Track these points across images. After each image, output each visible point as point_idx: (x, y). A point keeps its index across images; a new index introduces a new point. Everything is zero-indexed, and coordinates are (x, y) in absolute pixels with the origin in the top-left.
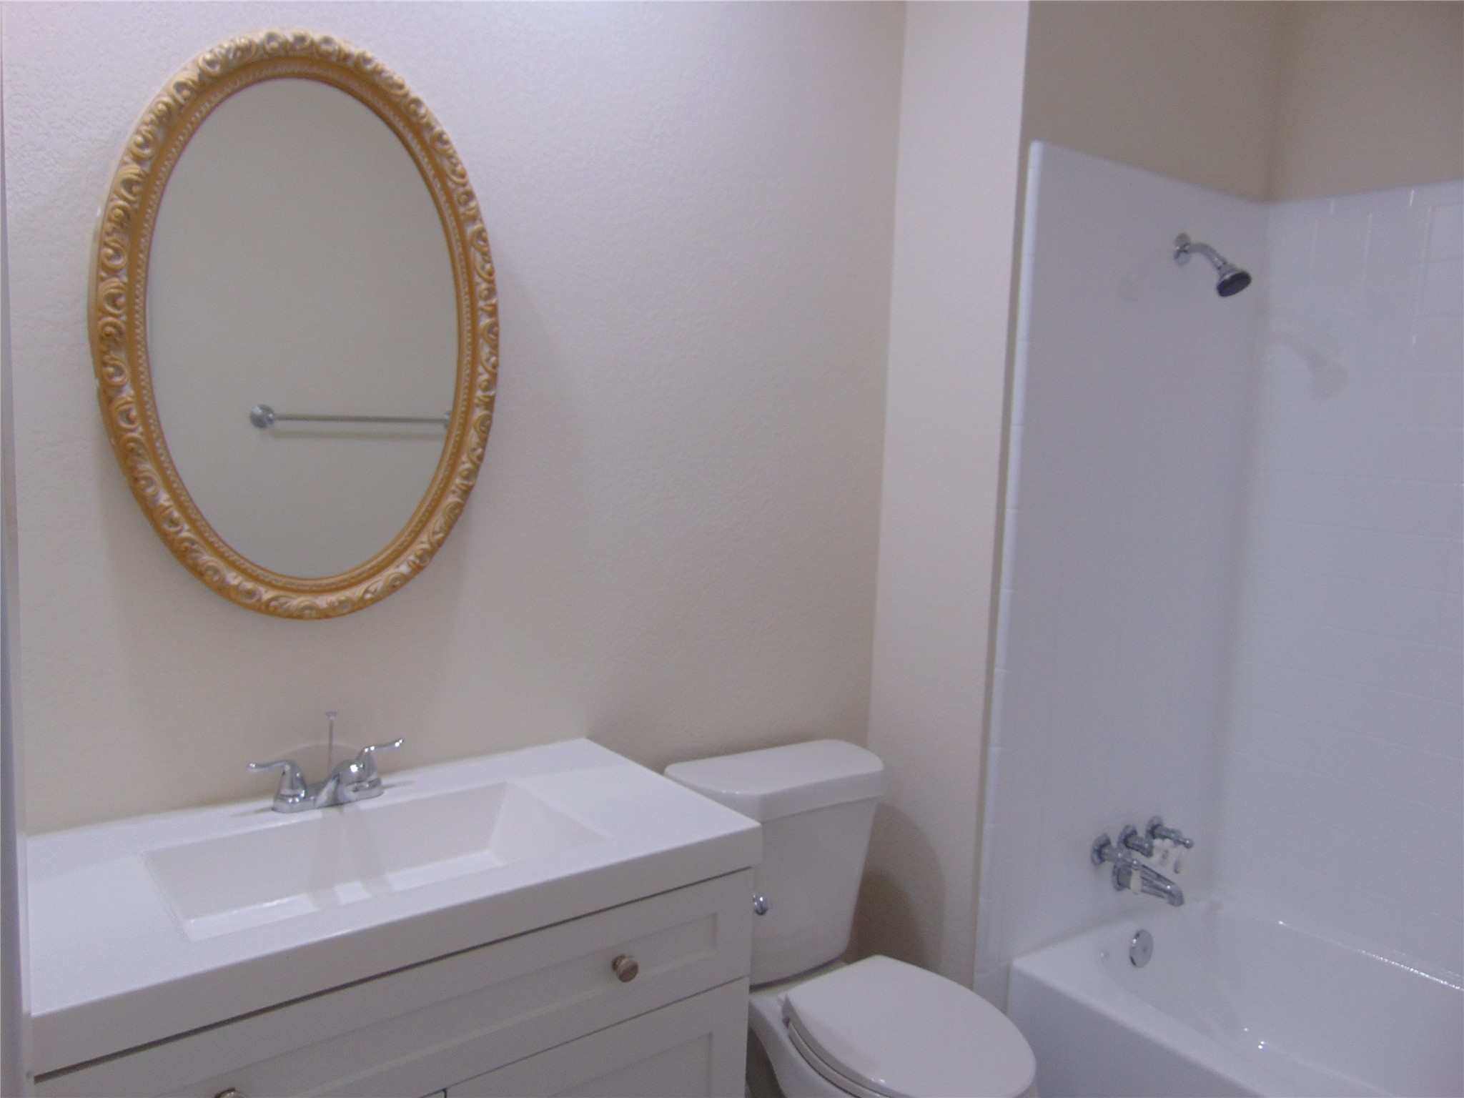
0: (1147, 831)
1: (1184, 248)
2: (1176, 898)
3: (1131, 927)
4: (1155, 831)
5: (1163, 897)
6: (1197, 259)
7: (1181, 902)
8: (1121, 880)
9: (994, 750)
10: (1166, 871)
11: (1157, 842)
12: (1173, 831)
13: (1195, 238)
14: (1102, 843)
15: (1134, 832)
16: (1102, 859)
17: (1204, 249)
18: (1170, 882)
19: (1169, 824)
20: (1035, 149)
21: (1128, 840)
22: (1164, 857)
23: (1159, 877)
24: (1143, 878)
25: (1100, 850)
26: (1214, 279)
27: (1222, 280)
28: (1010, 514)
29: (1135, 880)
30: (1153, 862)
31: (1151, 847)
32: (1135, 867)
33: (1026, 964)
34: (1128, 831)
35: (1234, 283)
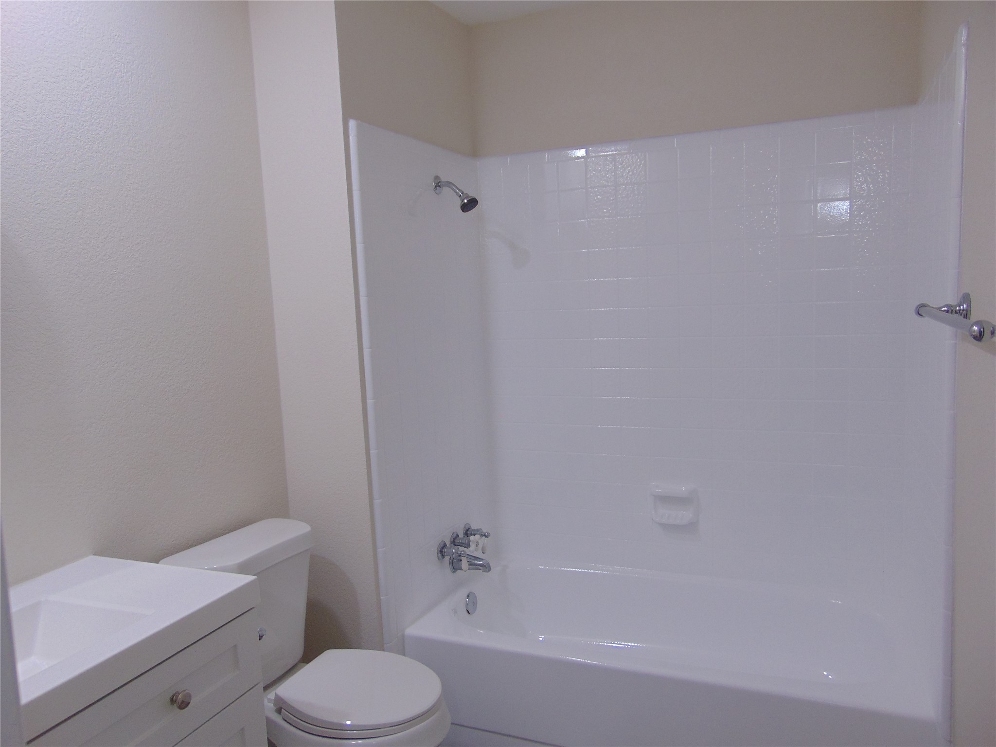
0: (464, 534)
1: (439, 184)
2: (486, 568)
3: (464, 592)
4: (468, 532)
5: (480, 569)
6: (446, 190)
7: (490, 570)
8: (455, 566)
9: (377, 502)
10: (478, 554)
11: (472, 538)
12: (478, 530)
13: (444, 178)
14: (442, 546)
15: (458, 536)
16: (443, 556)
17: (449, 184)
18: (481, 559)
19: (474, 527)
20: (352, 124)
21: (455, 542)
22: (477, 546)
23: (476, 558)
24: (468, 562)
25: (442, 551)
26: (458, 203)
27: (463, 203)
28: (366, 352)
29: (464, 564)
30: (472, 550)
31: (469, 541)
32: (463, 555)
33: (413, 630)
34: (454, 535)
35: (470, 205)
